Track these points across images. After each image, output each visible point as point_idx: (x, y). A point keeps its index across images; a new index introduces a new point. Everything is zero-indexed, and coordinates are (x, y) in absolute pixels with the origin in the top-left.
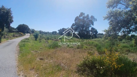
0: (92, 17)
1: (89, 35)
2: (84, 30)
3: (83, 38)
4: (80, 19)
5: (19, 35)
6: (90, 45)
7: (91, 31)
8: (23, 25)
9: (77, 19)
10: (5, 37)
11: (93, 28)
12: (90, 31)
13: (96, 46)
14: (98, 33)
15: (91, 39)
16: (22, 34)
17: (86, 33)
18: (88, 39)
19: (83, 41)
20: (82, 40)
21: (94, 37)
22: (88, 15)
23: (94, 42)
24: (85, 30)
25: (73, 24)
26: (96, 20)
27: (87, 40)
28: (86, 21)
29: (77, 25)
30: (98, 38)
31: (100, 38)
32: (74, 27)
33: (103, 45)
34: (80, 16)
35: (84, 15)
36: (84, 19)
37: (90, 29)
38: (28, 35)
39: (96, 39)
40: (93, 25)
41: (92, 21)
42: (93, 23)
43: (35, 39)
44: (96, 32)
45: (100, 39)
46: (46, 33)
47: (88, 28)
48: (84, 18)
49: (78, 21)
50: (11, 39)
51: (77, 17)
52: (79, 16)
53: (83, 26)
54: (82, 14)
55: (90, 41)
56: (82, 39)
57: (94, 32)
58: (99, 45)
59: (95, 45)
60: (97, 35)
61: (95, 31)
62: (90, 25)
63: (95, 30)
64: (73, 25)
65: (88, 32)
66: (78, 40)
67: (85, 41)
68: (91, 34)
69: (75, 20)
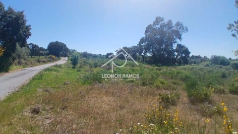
0: (178, 24)
1: (173, 58)
2: (163, 49)
3: (160, 64)
4: (155, 29)
5: (48, 59)
6: (172, 78)
7: (177, 51)
8: (57, 42)
9: (149, 29)
10: (19, 63)
11: (180, 45)
12: (174, 51)
13: (185, 79)
14: (190, 55)
15: (176, 65)
16: (53, 58)
17: (166, 56)
18: (171, 65)
19: (160, 70)
20: (158, 68)
21: (182, 62)
22: (170, 22)
23: (182, 71)
24: (165, 50)
25: (143, 38)
26: (187, 30)
27: (168, 68)
28: (165, 32)
29: (149, 41)
30: (190, 64)
31: (195, 63)
32: (144, 44)
33: (202, 78)
34: (154, 24)
35: (162, 22)
36: (162, 30)
37: (175, 47)
38: (64, 60)
39: (187, 66)
40: (180, 39)
41: (178, 32)
42: (181, 35)
43: (72, 66)
44: (187, 52)
45: (194, 66)
46: (95, 56)
47: (171, 45)
48: (162, 26)
49: (151, 33)
50: (32, 67)
51: (149, 26)
52: (152, 24)
53: (160, 42)
54: (158, 20)
55: (173, 69)
56: (159, 66)
57: (182, 53)
58: (193, 77)
59: (183, 78)
60: (188, 59)
61: (184, 51)
62: (175, 39)
63: (183, 49)
64: (142, 41)
65: (171, 53)
66: (150, 67)
67: (164, 69)
68: (177, 56)
69: (146, 32)
